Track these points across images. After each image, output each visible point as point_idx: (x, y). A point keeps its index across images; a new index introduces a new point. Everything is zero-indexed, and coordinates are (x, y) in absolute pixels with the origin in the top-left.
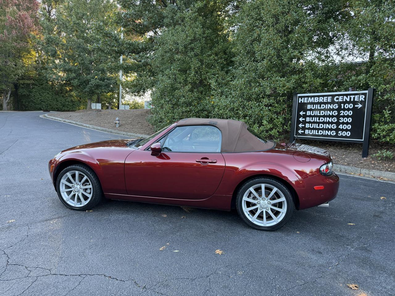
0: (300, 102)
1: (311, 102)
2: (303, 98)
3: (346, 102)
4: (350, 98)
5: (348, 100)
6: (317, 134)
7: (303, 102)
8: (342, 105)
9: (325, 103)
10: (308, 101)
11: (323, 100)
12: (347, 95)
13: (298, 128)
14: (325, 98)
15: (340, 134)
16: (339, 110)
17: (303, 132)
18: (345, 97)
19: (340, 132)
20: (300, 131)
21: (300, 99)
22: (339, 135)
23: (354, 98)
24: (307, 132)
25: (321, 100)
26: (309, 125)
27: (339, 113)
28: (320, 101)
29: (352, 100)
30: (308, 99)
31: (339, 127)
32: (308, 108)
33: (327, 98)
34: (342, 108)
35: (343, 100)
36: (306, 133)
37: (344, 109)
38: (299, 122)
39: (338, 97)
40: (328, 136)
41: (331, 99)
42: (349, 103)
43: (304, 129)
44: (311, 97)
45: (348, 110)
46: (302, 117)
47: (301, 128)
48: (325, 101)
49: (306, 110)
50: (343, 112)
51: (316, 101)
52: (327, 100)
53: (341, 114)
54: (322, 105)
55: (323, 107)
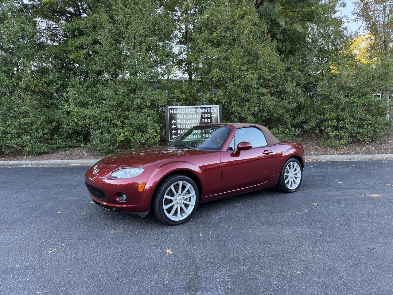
0: (170, 113)
1: (179, 113)
2: (173, 110)
3: (205, 113)
4: (208, 110)
5: (206, 111)
7: (173, 113)
8: (203, 115)
9: (190, 114)
10: (177, 112)
11: (189, 111)
12: (205, 108)
13: (171, 134)
14: (190, 110)
15: (204, 136)
16: (201, 119)
17: (176, 137)
18: (204, 109)
20: (174, 137)
21: (170, 110)
23: (210, 110)
26: (180, 131)
27: (201, 121)
28: (186, 112)
29: (209, 111)
30: (177, 111)
32: (178, 118)
33: (192, 110)
34: (203, 117)
35: (203, 111)
37: (205, 118)
38: (172, 130)
39: (199, 109)
41: (194, 111)
42: (207, 113)
43: (176, 134)
45: (207, 118)
46: (174, 125)
47: (174, 134)
48: (190, 112)
49: (176, 119)
50: (204, 120)
51: (184, 112)
52: (192, 112)
53: (203, 122)
54: (188, 115)
55: (189, 116)
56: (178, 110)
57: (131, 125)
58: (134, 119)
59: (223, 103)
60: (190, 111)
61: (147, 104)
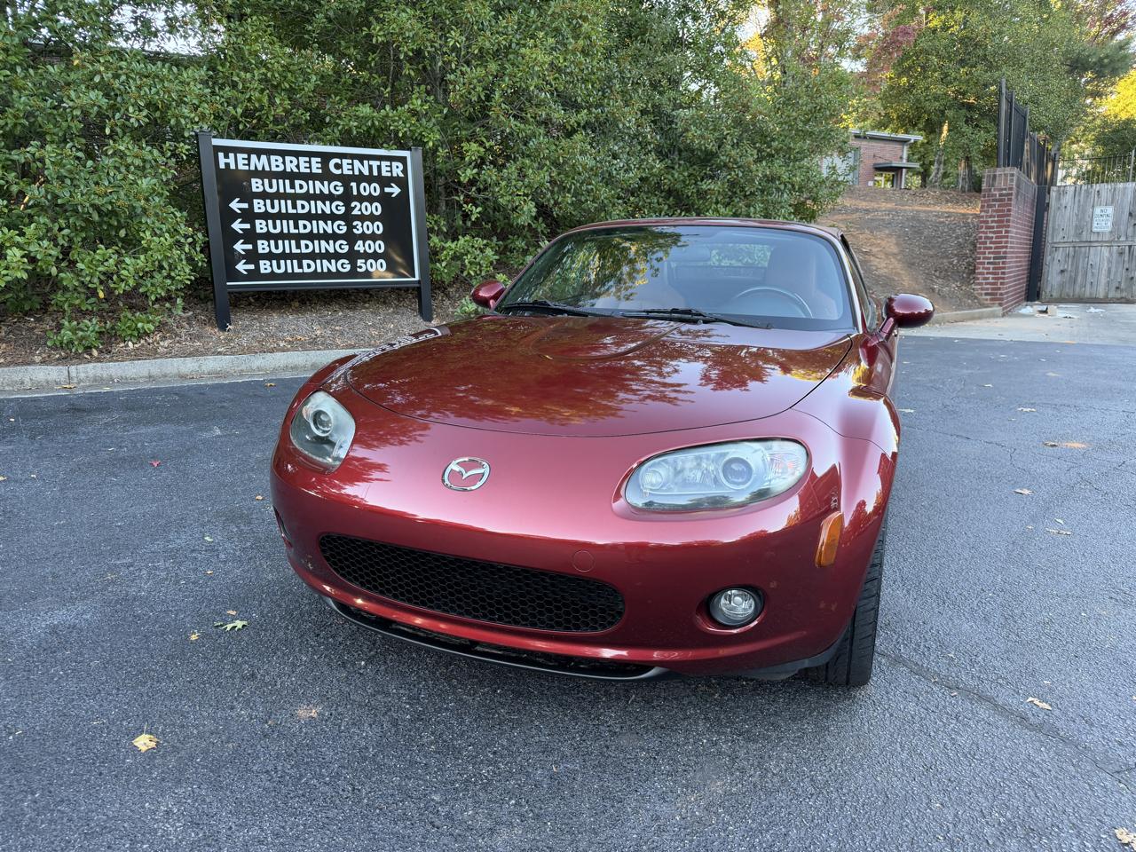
0: (222, 166)
1: (260, 168)
2: (232, 155)
3: (360, 178)
4: (370, 167)
5: (366, 172)
6: (297, 270)
7: (233, 167)
8: (354, 185)
9: (305, 177)
10: (249, 165)
11: (298, 166)
12: (361, 158)
13: (232, 257)
14: (302, 159)
15: (361, 267)
16: (347, 198)
17: (252, 267)
18: (356, 162)
19: (360, 262)
20: (242, 267)
21: (221, 155)
22: (359, 270)
23: (379, 168)
24: (265, 267)
25: (291, 164)
26: (269, 246)
27: (349, 209)
28: (288, 170)
29: (375, 173)
30: (249, 159)
31: (356, 248)
32: (254, 190)
33: (310, 162)
34: (355, 193)
35: (353, 169)
36: (263, 271)
37: (361, 199)
38: (232, 236)
39: (338, 161)
40: (329, 274)
41: (319, 165)
42: (370, 179)
43: (253, 257)
44: (259, 152)
45: (371, 199)
46: (240, 220)
47: (243, 257)
48: (303, 170)
49: (248, 197)
50: (358, 204)
51: (277, 166)
52: (310, 167)
53: (356, 212)
54: (297, 183)
55: (301, 187)
56: (254, 157)
57: (57, 209)
58: (68, 182)
59: (431, 144)
60: (302, 165)
61: (132, 120)
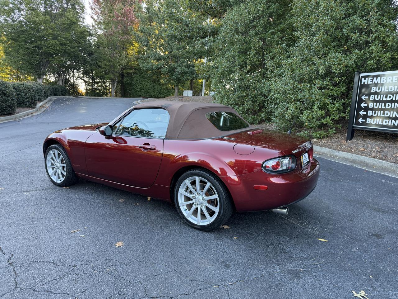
0: (362, 83)
1: (376, 83)
2: (366, 79)
6: (380, 123)
7: (366, 83)
9: (394, 84)
10: (372, 82)
11: (392, 80)
13: (358, 116)
17: (364, 120)
20: (360, 120)
21: (363, 79)
25: (389, 80)
26: (372, 113)
28: (387, 82)
30: (373, 80)
32: (372, 91)
36: (367, 122)
38: (360, 109)
41: (396, 79)
43: (365, 117)
44: (377, 76)
46: (364, 103)
47: (362, 117)
48: (394, 81)
49: (369, 94)
51: (383, 81)
54: (390, 87)
55: (391, 89)
56: (375, 78)
